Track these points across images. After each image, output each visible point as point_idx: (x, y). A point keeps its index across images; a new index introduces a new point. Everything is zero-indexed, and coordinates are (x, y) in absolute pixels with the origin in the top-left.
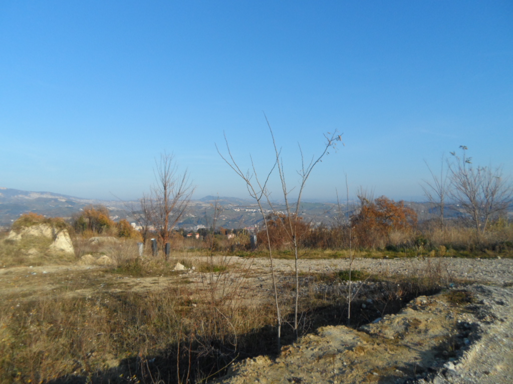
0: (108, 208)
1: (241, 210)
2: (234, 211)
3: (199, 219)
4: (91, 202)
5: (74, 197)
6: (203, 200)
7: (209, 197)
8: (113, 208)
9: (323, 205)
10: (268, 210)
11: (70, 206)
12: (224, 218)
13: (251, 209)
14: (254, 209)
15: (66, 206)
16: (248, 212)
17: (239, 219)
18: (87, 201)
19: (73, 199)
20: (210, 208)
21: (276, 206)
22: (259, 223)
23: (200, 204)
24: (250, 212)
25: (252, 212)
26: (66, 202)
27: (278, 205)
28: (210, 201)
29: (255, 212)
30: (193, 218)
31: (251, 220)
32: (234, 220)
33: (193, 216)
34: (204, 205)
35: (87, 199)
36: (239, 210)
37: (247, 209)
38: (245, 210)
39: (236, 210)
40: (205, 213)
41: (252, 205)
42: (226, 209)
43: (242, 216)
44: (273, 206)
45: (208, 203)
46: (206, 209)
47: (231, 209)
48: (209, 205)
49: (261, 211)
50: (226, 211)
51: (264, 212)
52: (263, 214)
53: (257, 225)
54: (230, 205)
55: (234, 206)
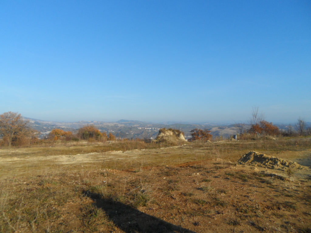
0: (61, 127)
1: (142, 128)
2: (138, 129)
3: (117, 134)
4: (50, 123)
5: (39, 120)
6: (118, 122)
7: (122, 121)
8: (64, 127)
9: (191, 125)
10: (159, 128)
11: (37, 125)
12: (132, 133)
13: (148, 127)
14: (150, 128)
15: (34, 125)
17: (142, 134)
18: (47, 122)
19: (39, 121)
20: (123, 127)
23: (117, 125)
24: (147, 130)
25: (149, 129)
26: (35, 123)
27: (164, 125)
28: (123, 123)
29: (151, 130)
31: (149, 134)
32: (138, 135)
33: (114, 132)
34: (119, 125)
35: (47, 121)
36: (141, 128)
37: (146, 128)
38: (145, 128)
39: (139, 128)
40: (120, 130)
41: (148, 125)
42: (133, 128)
43: (143, 132)
44: (162, 126)
45: (122, 124)
46: (121, 127)
47: (136, 128)
48: (123, 125)
49: (154, 129)
50: (133, 129)
51: (156, 130)
52: (156, 131)
53: (152, 137)
54: (135, 125)
55: (138, 126)
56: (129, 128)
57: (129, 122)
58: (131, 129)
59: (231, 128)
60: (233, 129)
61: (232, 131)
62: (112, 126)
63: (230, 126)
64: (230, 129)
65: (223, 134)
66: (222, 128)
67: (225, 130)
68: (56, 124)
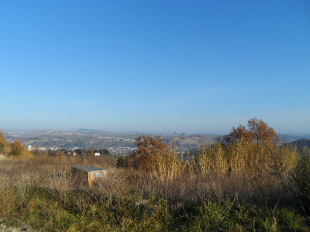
0: (12, 135)
1: (102, 138)
2: (98, 138)
3: (75, 143)
6: (78, 131)
7: (82, 130)
8: (16, 136)
9: (153, 135)
10: (120, 138)
12: (92, 142)
13: (108, 137)
14: (110, 137)
16: (107, 139)
17: (101, 143)
20: (82, 136)
21: (125, 136)
22: (113, 146)
23: (76, 134)
25: (110, 139)
29: (111, 139)
30: (71, 142)
31: (109, 144)
32: (98, 144)
33: (71, 141)
34: (78, 134)
36: (101, 138)
37: (106, 137)
38: (105, 138)
39: (99, 138)
40: (79, 139)
41: (110, 135)
42: (93, 137)
43: (103, 141)
44: (123, 136)
45: (81, 133)
46: (80, 137)
47: (96, 137)
48: (83, 134)
49: (115, 139)
50: (93, 138)
51: (117, 139)
52: (116, 140)
53: (113, 147)
54: (96, 135)
55: (98, 135)
56: (88, 137)
57: (90, 131)
58: (90, 138)
59: (191, 138)
60: (194, 139)
61: (193, 141)
62: (70, 135)
63: (191, 137)
64: (191, 139)
65: (184, 144)
66: (183, 137)
67: (186, 140)
68: (8, 133)
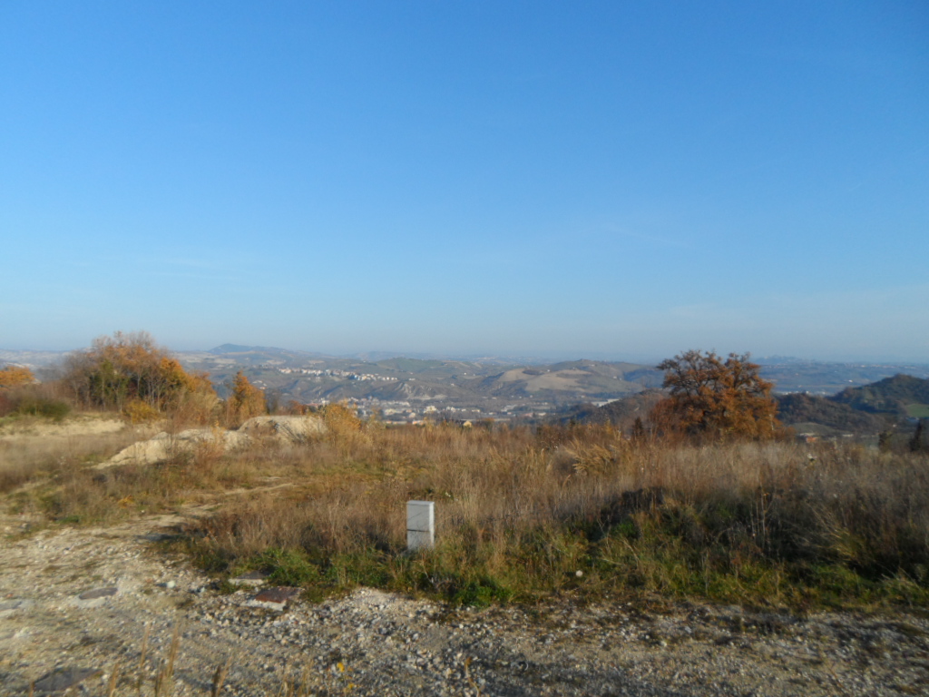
1: (292, 372)
2: (280, 372)
6: (216, 351)
7: (228, 347)
9: (442, 364)
10: (345, 371)
12: (262, 385)
13: (312, 369)
14: (317, 370)
16: (307, 375)
17: (292, 388)
20: (231, 367)
21: (358, 365)
22: (328, 396)
23: (213, 359)
24: (310, 375)
25: (315, 375)
27: (362, 363)
28: (229, 353)
29: (320, 375)
31: (314, 390)
32: (281, 391)
34: (218, 361)
36: (288, 371)
37: (305, 369)
38: (301, 372)
39: (283, 371)
40: (223, 376)
41: (313, 362)
42: (265, 370)
43: (296, 382)
44: (353, 365)
45: (226, 357)
46: (224, 368)
47: (275, 370)
48: (231, 361)
49: (332, 374)
50: (264, 372)
51: (338, 376)
52: (336, 379)
53: (326, 399)
54: (270, 362)
55: (278, 363)
56: (250, 370)
57: (252, 352)
58: (257, 372)
59: (560, 372)
60: (567, 376)
61: (564, 381)
62: (194, 364)
63: (557, 367)
64: (558, 376)
65: (537, 389)
66: (533, 372)
67: (542, 376)
